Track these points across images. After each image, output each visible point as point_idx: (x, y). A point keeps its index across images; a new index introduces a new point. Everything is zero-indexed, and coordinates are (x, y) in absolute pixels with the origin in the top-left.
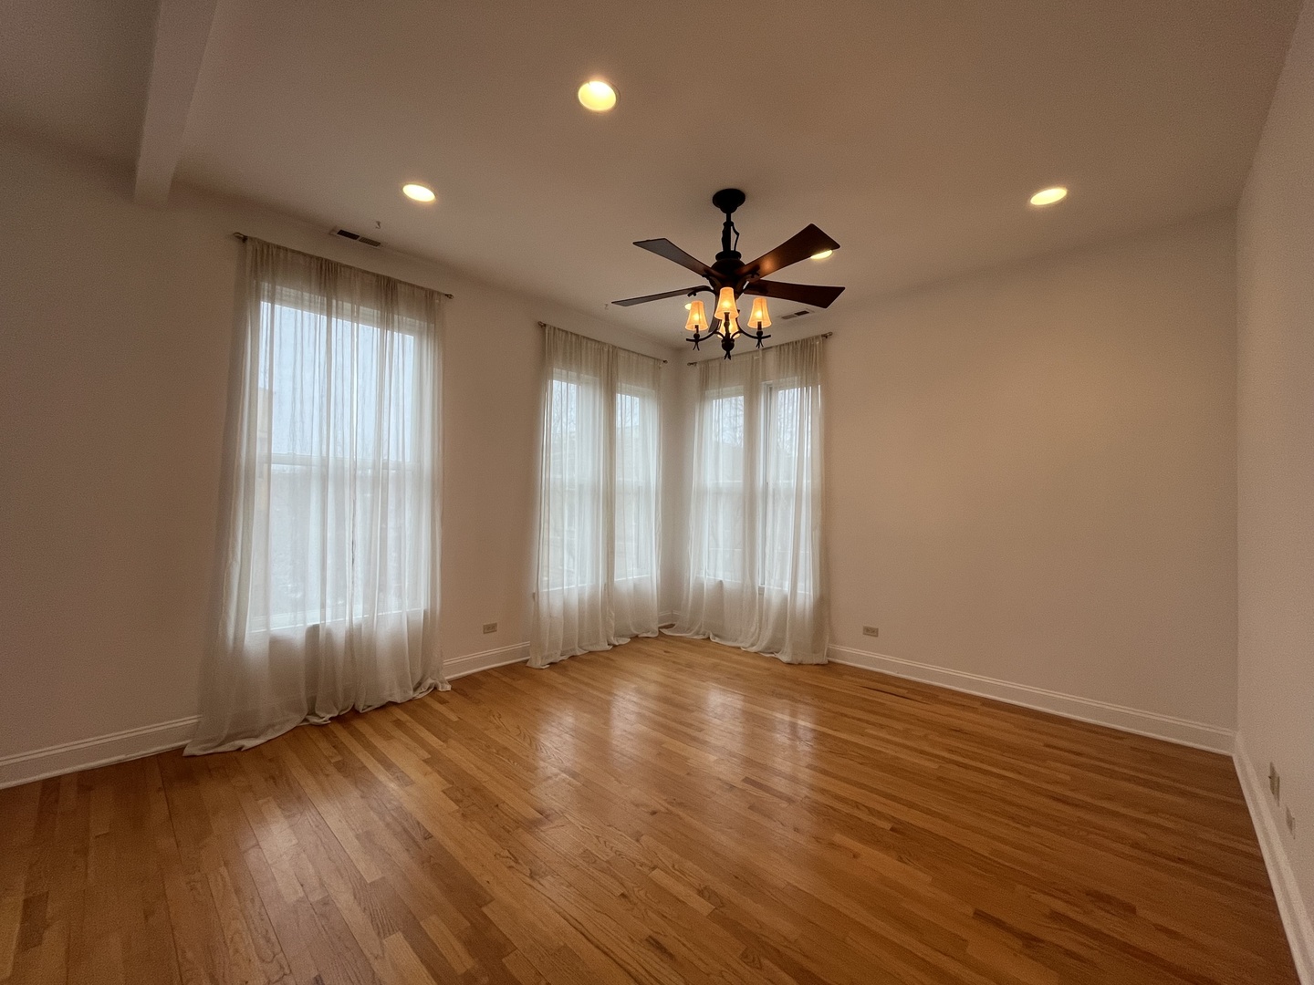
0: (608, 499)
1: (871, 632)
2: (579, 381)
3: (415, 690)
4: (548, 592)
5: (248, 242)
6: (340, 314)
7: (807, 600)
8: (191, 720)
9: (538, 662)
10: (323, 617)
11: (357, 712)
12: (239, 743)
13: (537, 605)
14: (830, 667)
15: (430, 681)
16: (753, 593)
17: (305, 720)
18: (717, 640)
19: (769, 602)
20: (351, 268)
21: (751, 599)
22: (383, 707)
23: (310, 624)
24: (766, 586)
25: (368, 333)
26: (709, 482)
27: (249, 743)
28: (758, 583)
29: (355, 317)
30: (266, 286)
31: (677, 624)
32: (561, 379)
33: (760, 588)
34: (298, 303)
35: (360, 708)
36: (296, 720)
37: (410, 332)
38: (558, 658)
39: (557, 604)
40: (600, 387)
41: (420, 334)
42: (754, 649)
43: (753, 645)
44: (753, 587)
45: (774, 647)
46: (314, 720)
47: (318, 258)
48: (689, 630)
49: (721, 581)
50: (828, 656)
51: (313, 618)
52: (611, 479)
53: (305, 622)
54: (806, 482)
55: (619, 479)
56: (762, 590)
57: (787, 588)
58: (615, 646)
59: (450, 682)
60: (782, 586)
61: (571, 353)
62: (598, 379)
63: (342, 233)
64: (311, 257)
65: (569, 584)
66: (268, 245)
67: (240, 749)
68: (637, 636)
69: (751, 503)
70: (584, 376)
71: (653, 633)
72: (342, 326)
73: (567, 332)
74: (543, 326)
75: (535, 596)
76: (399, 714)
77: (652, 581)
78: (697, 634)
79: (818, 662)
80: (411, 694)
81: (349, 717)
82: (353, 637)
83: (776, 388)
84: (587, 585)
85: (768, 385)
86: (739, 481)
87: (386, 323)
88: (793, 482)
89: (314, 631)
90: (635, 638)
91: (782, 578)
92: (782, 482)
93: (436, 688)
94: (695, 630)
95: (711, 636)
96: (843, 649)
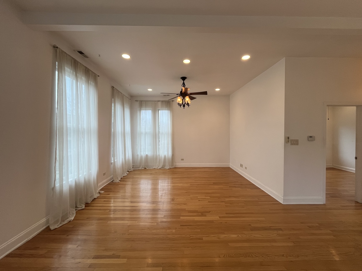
1: (182, 160)
5: (58, 49)
9: (117, 181)
11: (89, 204)
14: (175, 168)
18: (148, 168)
20: (80, 63)
21: (155, 158)
22: (93, 201)
28: (158, 154)
31: (137, 166)
40: (122, 106)
42: (159, 168)
44: (157, 155)
45: (164, 166)
48: (139, 167)
49: (147, 155)
50: (175, 166)
56: (159, 155)
58: (127, 174)
62: (121, 103)
63: (80, 52)
64: (72, 58)
69: (155, 136)
73: (117, 90)
74: (113, 87)
76: (97, 200)
79: (173, 167)
85: (158, 109)
90: (130, 172)
93: (100, 193)
94: (141, 167)
95: (146, 168)
96: (177, 164)
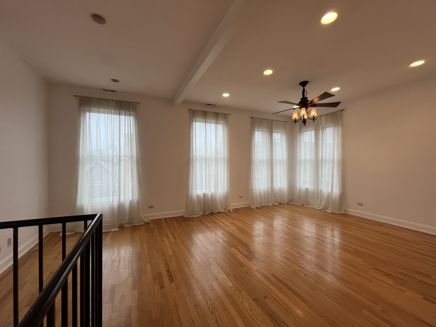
0: (271, 163)
1: (361, 205)
2: (262, 131)
3: (225, 210)
4: (255, 189)
5: (191, 111)
6: (208, 123)
7: (337, 194)
8: (184, 210)
9: (253, 207)
10: (206, 191)
11: (213, 213)
12: (193, 216)
13: (252, 192)
14: (345, 215)
15: (228, 208)
16: (318, 192)
17: (204, 213)
18: (306, 206)
19: (324, 194)
20: (209, 112)
21: (318, 194)
22: (218, 213)
23: (204, 193)
24: (323, 190)
25: (213, 126)
26: (303, 158)
27: (195, 216)
28: (320, 189)
29: (210, 123)
30: (194, 119)
31: (293, 201)
32: (257, 131)
33: (320, 190)
34: (200, 122)
35: (214, 212)
36: (202, 213)
37: (221, 124)
38: (258, 206)
39: (258, 192)
40: (268, 132)
41: (224, 124)
42: (319, 208)
43: (318, 207)
44: (318, 190)
45: (326, 208)
46: (205, 214)
47: (203, 111)
48: (297, 202)
49: (307, 188)
50: (345, 211)
51: (204, 192)
52: (272, 158)
53: (203, 192)
54: (336, 157)
55: (274, 158)
56: (321, 191)
57: (330, 190)
58: (274, 205)
59: (232, 209)
60: (328, 189)
61: (260, 124)
62: (267, 130)
63: (208, 104)
64: (202, 111)
65: (261, 187)
66: (194, 110)
67: (193, 217)
68: (281, 203)
69: (317, 164)
70: (263, 129)
71: (286, 202)
72: (208, 125)
73: (259, 118)
74: (252, 118)
75: (252, 190)
76: (222, 214)
77: (285, 188)
78: (300, 203)
79: (341, 213)
80: (224, 211)
81: (212, 214)
82: (212, 195)
83: (325, 128)
84: (266, 187)
85: (322, 127)
86: (313, 157)
87: (217, 123)
88: (331, 157)
89: (204, 194)
90: (280, 203)
91: (328, 187)
92: (328, 157)
93: (229, 210)
94: (299, 202)
95: (304, 204)
96: (350, 210)
